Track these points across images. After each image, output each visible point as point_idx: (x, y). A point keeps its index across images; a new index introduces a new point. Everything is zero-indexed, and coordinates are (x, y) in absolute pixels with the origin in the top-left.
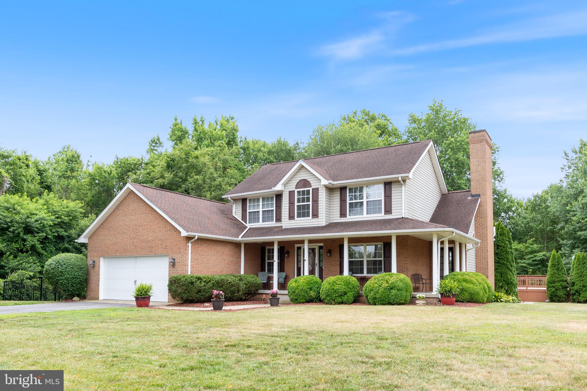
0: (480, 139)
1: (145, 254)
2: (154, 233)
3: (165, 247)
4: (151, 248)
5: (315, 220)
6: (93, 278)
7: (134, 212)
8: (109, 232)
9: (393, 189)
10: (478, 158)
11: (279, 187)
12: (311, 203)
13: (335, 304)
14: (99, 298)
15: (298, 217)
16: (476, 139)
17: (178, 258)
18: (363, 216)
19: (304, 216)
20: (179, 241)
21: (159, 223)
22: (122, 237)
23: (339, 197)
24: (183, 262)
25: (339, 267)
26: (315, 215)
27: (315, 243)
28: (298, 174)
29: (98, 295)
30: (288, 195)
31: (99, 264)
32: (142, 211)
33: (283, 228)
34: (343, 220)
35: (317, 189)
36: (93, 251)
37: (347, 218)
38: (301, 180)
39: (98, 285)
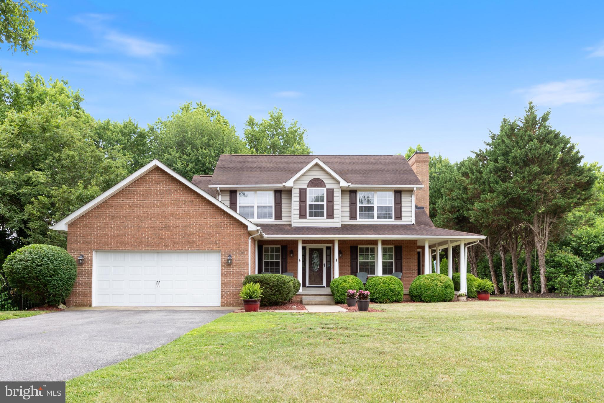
0: (424, 159)
1: (179, 250)
2: (196, 224)
3: (214, 242)
4: (192, 242)
5: (330, 220)
6: (80, 279)
7: (161, 197)
8: (112, 219)
9: (402, 198)
10: (423, 176)
11: (289, 184)
12: (325, 203)
13: (390, 303)
14: (91, 304)
15: (310, 216)
16: (421, 159)
17: (236, 255)
18: (373, 220)
19: (316, 215)
20: (238, 235)
21: (205, 213)
22: (137, 226)
23: (349, 200)
24: (244, 260)
25: (350, 267)
26: (331, 215)
27: (323, 243)
28: (310, 172)
29: (90, 300)
30: (298, 192)
31: (91, 260)
32: (174, 197)
33: (293, 226)
34: (353, 222)
35: (333, 190)
36: (80, 242)
37: (357, 220)
38: (314, 179)
39: (91, 288)
